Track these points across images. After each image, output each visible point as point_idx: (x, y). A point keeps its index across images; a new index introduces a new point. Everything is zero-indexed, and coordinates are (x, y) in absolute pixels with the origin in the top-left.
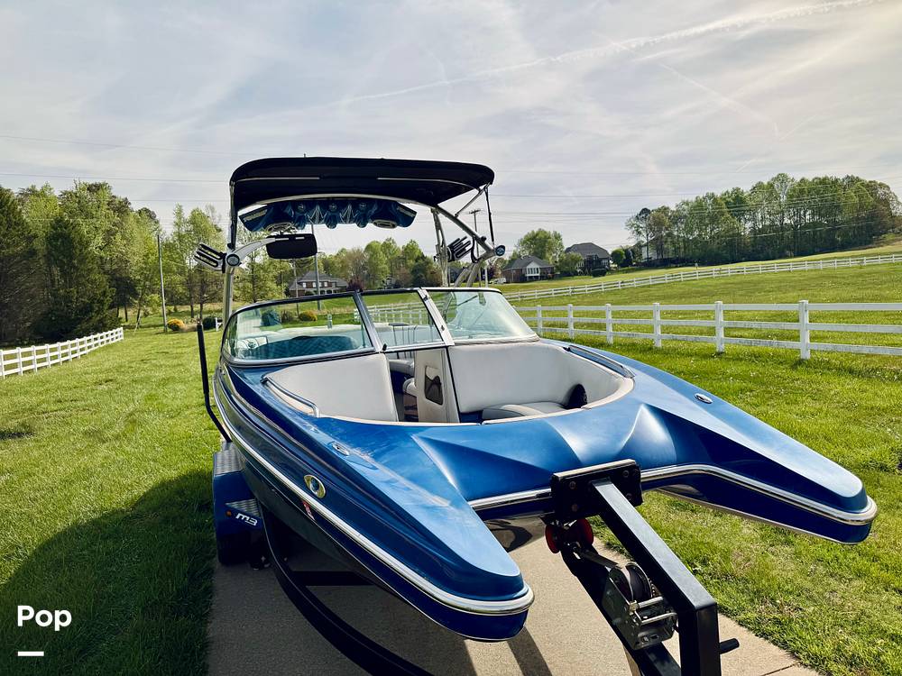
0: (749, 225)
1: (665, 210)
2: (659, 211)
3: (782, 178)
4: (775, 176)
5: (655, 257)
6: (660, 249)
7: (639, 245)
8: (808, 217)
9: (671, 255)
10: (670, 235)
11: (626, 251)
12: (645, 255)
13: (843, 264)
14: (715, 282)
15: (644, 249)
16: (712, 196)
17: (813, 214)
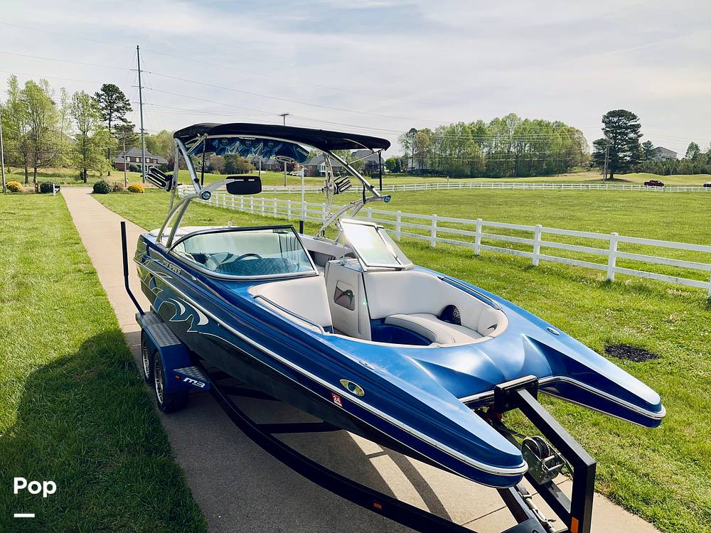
0: (486, 150)
1: (427, 131)
2: (423, 131)
3: (512, 117)
4: (508, 115)
5: (417, 168)
6: (421, 162)
7: (406, 157)
8: (527, 149)
9: (428, 167)
10: (429, 151)
11: (397, 160)
12: (410, 165)
13: (549, 188)
14: (460, 193)
15: (410, 161)
16: (462, 125)
17: (530, 147)
